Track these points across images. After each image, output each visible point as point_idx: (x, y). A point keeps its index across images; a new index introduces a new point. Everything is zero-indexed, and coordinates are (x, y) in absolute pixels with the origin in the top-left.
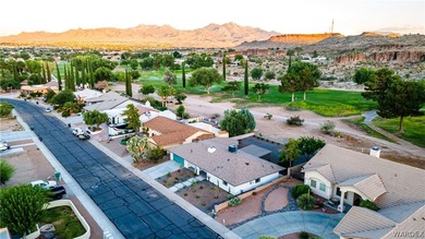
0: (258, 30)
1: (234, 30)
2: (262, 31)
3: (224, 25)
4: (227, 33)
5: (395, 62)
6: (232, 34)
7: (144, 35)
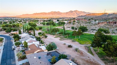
0: (84, 12)
1: (77, 12)
2: (85, 12)
3: (74, 11)
4: (75, 13)
5: (115, 25)
6: (77, 13)
7: (53, 14)
